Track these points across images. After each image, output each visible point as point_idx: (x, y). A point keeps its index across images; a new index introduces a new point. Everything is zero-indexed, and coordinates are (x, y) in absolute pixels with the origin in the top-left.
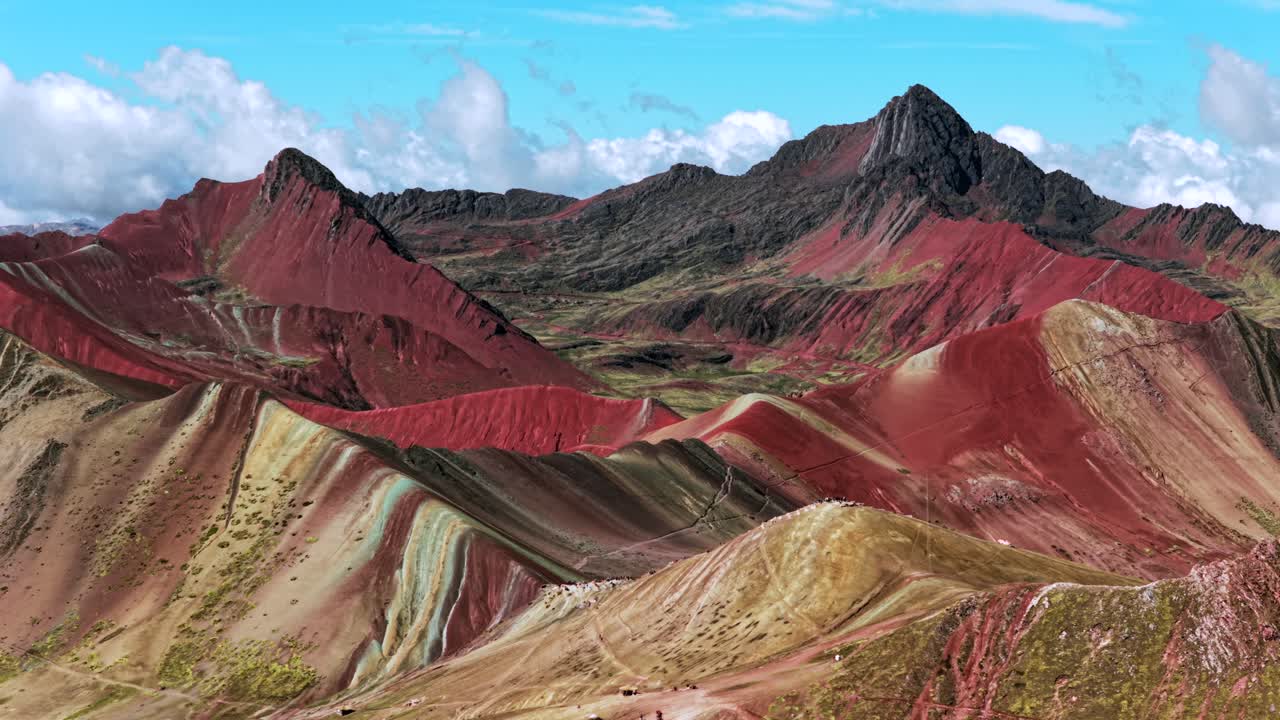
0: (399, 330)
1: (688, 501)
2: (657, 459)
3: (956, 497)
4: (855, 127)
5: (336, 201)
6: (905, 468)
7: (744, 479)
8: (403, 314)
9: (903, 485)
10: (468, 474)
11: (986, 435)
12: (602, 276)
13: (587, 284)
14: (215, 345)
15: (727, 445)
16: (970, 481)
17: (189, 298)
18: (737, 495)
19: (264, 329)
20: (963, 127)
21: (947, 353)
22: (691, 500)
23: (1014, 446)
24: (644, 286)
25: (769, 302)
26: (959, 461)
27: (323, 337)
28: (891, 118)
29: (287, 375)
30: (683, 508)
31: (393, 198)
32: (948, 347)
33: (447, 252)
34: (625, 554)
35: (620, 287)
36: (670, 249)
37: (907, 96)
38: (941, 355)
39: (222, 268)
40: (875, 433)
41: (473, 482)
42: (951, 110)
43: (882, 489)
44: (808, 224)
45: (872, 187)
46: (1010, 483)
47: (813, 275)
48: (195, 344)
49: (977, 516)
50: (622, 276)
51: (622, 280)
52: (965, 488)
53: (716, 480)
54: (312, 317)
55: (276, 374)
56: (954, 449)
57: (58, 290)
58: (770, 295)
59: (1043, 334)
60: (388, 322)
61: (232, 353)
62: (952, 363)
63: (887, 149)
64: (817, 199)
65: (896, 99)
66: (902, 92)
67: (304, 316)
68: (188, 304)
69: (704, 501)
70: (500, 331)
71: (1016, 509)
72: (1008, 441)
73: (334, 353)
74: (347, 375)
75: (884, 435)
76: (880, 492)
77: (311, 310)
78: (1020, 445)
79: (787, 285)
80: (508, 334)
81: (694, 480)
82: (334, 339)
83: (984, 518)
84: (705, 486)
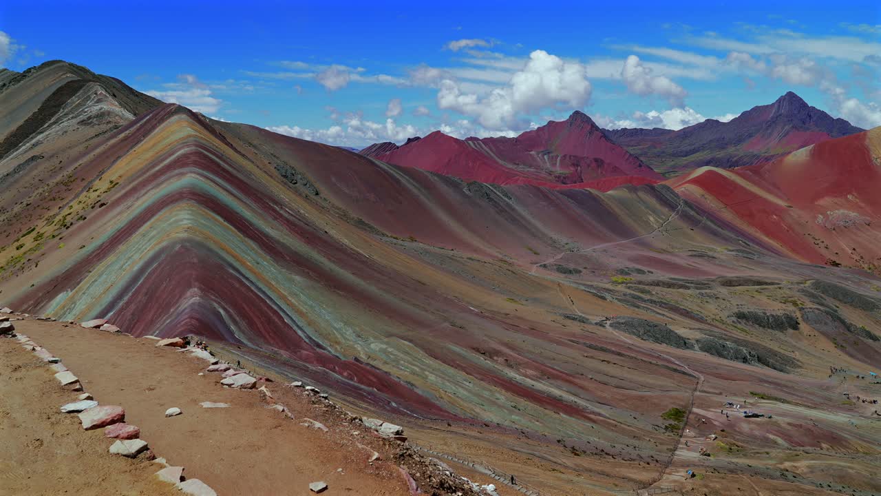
0: (599, 162)
1: (651, 219)
2: (637, 195)
3: (820, 221)
4: (767, 106)
5: (590, 127)
6: (790, 205)
7: (691, 207)
8: (602, 158)
9: (790, 214)
10: (506, 199)
11: (838, 190)
12: (681, 152)
13: (675, 155)
14: (538, 167)
15: (687, 190)
16: (828, 213)
17: (531, 153)
18: (685, 217)
19: (554, 162)
20: (804, 105)
21: (814, 150)
22: (654, 218)
23: (853, 195)
24: (694, 155)
25: (735, 159)
26: (821, 202)
27: (573, 165)
28: (780, 102)
29: (559, 177)
30: (647, 223)
31: (617, 131)
32: (814, 147)
33: (632, 146)
34: (594, 251)
35: (686, 156)
36: (704, 144)
37: (786, 95)
38: (811, 151)
39: (553, 147)
40: (774, 188)
41: (508, 204)
42: (801, 99)
43: (776, 215)
44: (750, 136)
45: (773, 123)
46: (853, 214)
47: (751, 151)
48: (530, 167)
49: (834, 232)
50: (687, 152)
51: (687, 154)
52: (826, 217)
53: (672, 207)
54: (570, 158)
55: (556, 177)
56: (819, 196)
57: (487, 150)
58: (735, 157)
59: (867, 140)
60: (596, 160)
61: (542, 170)
62: (817, 154)
63: (778, 112)
64: (753, 128)
65: (782, 96)
66: (784, 94)
67: (568, 158)
68: (531, 155)
69: (662, 219)
70: (640, 166)
71: (858, 229)
72: (850, 193)
73: (577, 170)
74: (580, 177)
75: (779, 188)
76: (775, 217)
77: (570, 156)
78: (855, 194)
79: (742, 154)
80: (643, 167)
81: (658, 206)
82: (577, 166)
83: (837, 233)
84: (665, 210)
